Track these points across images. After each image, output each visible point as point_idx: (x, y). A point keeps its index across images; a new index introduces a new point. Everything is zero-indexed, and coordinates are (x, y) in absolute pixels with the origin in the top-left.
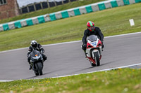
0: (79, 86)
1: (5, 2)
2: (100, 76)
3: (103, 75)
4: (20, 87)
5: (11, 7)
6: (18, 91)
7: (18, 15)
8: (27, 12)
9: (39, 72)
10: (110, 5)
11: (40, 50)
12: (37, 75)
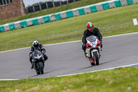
0: (83, 85)
1: (11, 2)
2: (104, 75)
3: (107, 74)
4: (26, 86)
5: (17, 6)
6: (24, 89)
7: (24, 15)
8: (33, 11)
9: (40, 71)
10: (114, 5)
11: (41, 50)
12: (38, 74)
